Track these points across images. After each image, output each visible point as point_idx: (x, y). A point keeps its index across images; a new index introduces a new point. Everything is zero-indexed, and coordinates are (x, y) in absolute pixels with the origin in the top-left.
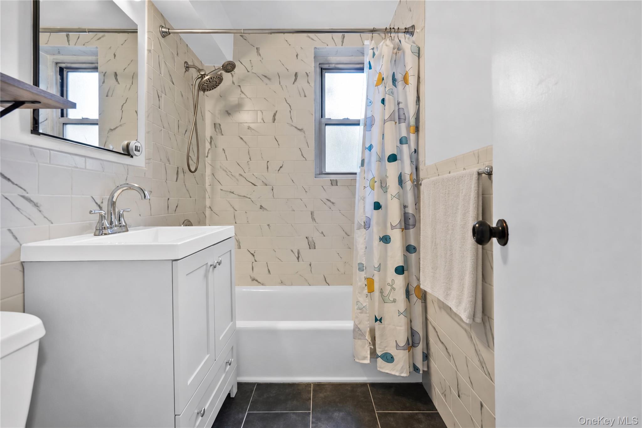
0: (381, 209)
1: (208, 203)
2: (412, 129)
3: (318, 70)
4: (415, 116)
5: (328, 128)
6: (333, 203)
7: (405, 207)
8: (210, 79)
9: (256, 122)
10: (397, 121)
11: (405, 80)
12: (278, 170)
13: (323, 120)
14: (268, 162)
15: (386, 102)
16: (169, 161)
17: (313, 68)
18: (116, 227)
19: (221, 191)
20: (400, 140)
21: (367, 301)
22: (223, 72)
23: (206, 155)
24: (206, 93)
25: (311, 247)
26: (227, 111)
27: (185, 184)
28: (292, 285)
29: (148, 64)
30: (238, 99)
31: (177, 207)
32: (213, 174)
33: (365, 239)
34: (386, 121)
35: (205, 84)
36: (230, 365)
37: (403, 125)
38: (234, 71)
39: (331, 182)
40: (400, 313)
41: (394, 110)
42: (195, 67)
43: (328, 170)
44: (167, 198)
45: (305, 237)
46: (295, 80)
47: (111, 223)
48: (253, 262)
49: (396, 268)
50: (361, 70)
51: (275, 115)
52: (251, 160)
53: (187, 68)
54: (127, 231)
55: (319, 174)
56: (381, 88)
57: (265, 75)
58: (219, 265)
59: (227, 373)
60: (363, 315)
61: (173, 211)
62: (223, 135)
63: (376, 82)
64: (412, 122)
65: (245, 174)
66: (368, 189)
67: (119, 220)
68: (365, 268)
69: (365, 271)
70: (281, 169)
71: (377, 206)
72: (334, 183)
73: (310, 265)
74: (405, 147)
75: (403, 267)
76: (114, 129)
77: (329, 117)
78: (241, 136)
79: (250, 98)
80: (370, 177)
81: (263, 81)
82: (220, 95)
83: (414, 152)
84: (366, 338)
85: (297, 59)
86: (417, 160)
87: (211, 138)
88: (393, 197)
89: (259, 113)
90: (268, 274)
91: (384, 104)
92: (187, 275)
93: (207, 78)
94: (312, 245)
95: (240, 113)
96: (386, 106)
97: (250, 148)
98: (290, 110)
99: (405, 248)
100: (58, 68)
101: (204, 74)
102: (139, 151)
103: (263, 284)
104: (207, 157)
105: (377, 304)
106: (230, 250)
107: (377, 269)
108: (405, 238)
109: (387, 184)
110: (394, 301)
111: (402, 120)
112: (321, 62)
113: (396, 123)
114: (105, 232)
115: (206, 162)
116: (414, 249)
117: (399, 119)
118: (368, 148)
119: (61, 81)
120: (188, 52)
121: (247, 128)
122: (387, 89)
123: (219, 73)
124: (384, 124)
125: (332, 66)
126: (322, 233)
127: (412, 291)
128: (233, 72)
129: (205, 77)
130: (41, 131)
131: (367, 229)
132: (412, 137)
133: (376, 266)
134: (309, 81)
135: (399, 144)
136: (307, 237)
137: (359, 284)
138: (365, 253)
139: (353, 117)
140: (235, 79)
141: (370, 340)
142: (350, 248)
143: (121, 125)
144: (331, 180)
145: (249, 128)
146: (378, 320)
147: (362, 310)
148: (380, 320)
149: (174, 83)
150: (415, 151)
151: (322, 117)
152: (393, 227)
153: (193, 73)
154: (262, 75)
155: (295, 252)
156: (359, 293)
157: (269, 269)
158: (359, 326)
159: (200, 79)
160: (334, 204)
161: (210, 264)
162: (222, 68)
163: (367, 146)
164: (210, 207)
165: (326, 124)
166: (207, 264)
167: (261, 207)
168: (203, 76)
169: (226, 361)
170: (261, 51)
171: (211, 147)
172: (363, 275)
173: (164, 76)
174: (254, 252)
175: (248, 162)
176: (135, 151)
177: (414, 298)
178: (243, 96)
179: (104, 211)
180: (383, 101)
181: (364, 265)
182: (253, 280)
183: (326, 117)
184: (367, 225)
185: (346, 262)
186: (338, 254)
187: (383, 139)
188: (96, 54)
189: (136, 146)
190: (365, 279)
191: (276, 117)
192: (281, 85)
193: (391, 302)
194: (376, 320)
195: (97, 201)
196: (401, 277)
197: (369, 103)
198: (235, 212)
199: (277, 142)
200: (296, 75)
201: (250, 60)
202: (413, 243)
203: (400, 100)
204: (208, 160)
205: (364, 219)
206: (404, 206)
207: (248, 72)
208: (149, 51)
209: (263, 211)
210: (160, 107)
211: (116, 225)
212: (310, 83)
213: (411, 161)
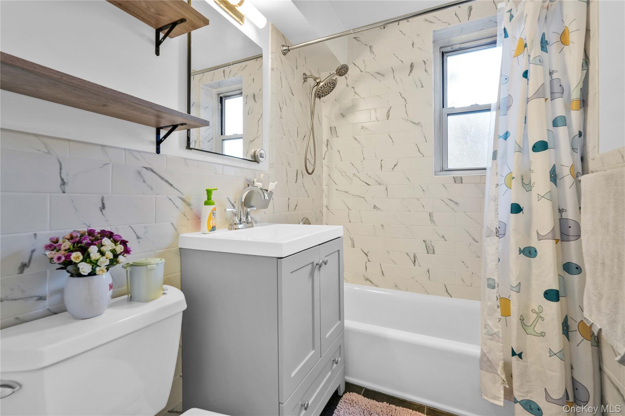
0: (522, 211)
1: (325, 202)
2: (576, 104)
3: (439, 56)
4: (581, 86)
5: (449, 117)
6: (456, 203)
7: (561, 211)
8: (324, 86)
9: (370, 121)
10: (548, 96)
11: (564, 39)
12: (393, 168)
13: (445, 111)
14: (382, 160)
15: (530, 75)
16: (289, 164)
17: (432, 54)
18: (244, 223)
19: (336, 191)
20: (553, 121)
21: (500, 326)
22: (337, 76)
23: (323, 157)
24: (322, 99)
25: (429, 251)
26: (342, 114)
27: (303, 185)
28: (407, 290)
29: (271, 80)
30: (352, 101)
31: (296, 206)
32: (329, 175)
33: (497, 249)
34: (529, 100)
35: (321, 91)
36: (336, 363)
37: (559, 103)
38: (348, 74)
39: (454, 180)
40: (551, 354)
41: (543, 83)
42: (311, 76)
43: (450, 167)
44: (288, 198)
45: (423, 240)
46: (411, 71)
47: (241, 220)
48: (366, 262)
49: (546, 291)
50: (494, 43)
51: (389, 111)
52: (364, 160)
53: (305, 79)
54: (253, 226)
55: (440, 171)
56: (523, 59)
57: (379, 72)
58: (325, 264)
59: (333, 371)
60: (493, 342)
61: (293, 209)
62: (338, 137)
63: (514, 52)
64: (576, 94)
65: (358, 174)
66: (503, 188)
67: (247, 218)
68: (496, 285)
69: (497, 288)
70: (396, 167)
71: (516, 209)
72: (458, 180)
73: (428, 271)
74: (562, 131)
75: (557, 292)
76: (254, 140)
77: (452, 106)
78: (355, 137)
79: (363, 98)
80: (506, 172)
81: (376, 78)
82: (335, 100)
83: (578, 135)
84: (497, 373)
85: (413, 47)
86: (584, 146)
87: (328, 141)
88: (540, 197)
89: (373, 111)
90: (382, 276)
91: (527, 78)
92: (291, 273)
93: (321, 84)
94: (430, 249)
95: (353, 114)
96: (529, 80)
97: (363, 148)
98: (406, 104)
99: (562, 267)
100: (219, 98)
101: (319, 82)
102: (263, 157)
103: (376, 286)
104: (324, 159)
105: (514, 333)
106: (338, 249)
107: (515, 289)
108: (561, 252)
109: (532, 181)
110: (543, 334)
111: (556, 95)
112: (442, 45)
113: (546, 99)
114: (235, 227)
115: (323, 164)
116: (577, 268)
117: (552, 93)
118: (502, 137)
119: (221, 107)
120: (306, 64)
121: (361, 128)
122: (531, 58)
123: (334, 78)
124: (527, 103)
125: (457, 47)
126: (443, 237)
127: (573, 326)
128: (346, 75)
129: (320, 84)
130: (191, 147)
131: (500, 236)
132: (575, 116)
133: (515, 284)
134: (427, 70)
135: (551, 127)
136: (424, 241)
137: (489, 303)
138: (497, 266)
139: (482, 102)
140: (349, 82)
141: (503, 377)
142: (479, 257)
143: (257, 137)
144: (454, 177)
145: (363, 128)
146: (516, 355)
147: (493, 336)
148: (520, 355)
149: (294, 94)
150: (580, 134)
151: (443, 107)
152: (540, 238)
153: (311, 82)
154: (376, 72)
155: (410, 256)
156: (488, 314)
157: (382, 271)
158: (488, 355)
159: (316, 87)
160: (458, 205)
161: (316, 263)
162: (335, 73)
163: (502, 133)
164: (327, 206)
165: (448, 115)
166: (313, 263)
167: (375, 207)
168: (318, 84)
169: (332, 359)
170: (374, 49)
171: (327, 149)
172: (493, 293)
173: (284, 89)
174: (367, 252)
175: (361, 162)
176: (260, 157)
177: (577, 337)
178: (357, 96)
179: (236, 210)
180: (526, 74)
181: (496, 282)
182: (367, 279)
183: (449, 106)
184: (500, 232)
185: (474, 273)
186: (463, 262)
187: (525, 123)
188: (241, 82)
189: (260, 153)
190: (497, 299)
191: (390, 113)
192: (395, 80)
193: (539, 335)
194: (514, 354)
195: (231, 201)
196: (554, 305)
197: (505, 79)
198: (349, 211)
199: (392, 139)
200: (412, 66)
201: (363, 60)
202: (574, 260)
203: (554, 68)
204: (325, 162)
205: (496, 225)
206: (559, 209)
207: (361, 72)
208: (272, 69)
209: (377, 211)
210: (282, 118)
211: (244, 221)
212: (428, 72)
213: (573, 149)
